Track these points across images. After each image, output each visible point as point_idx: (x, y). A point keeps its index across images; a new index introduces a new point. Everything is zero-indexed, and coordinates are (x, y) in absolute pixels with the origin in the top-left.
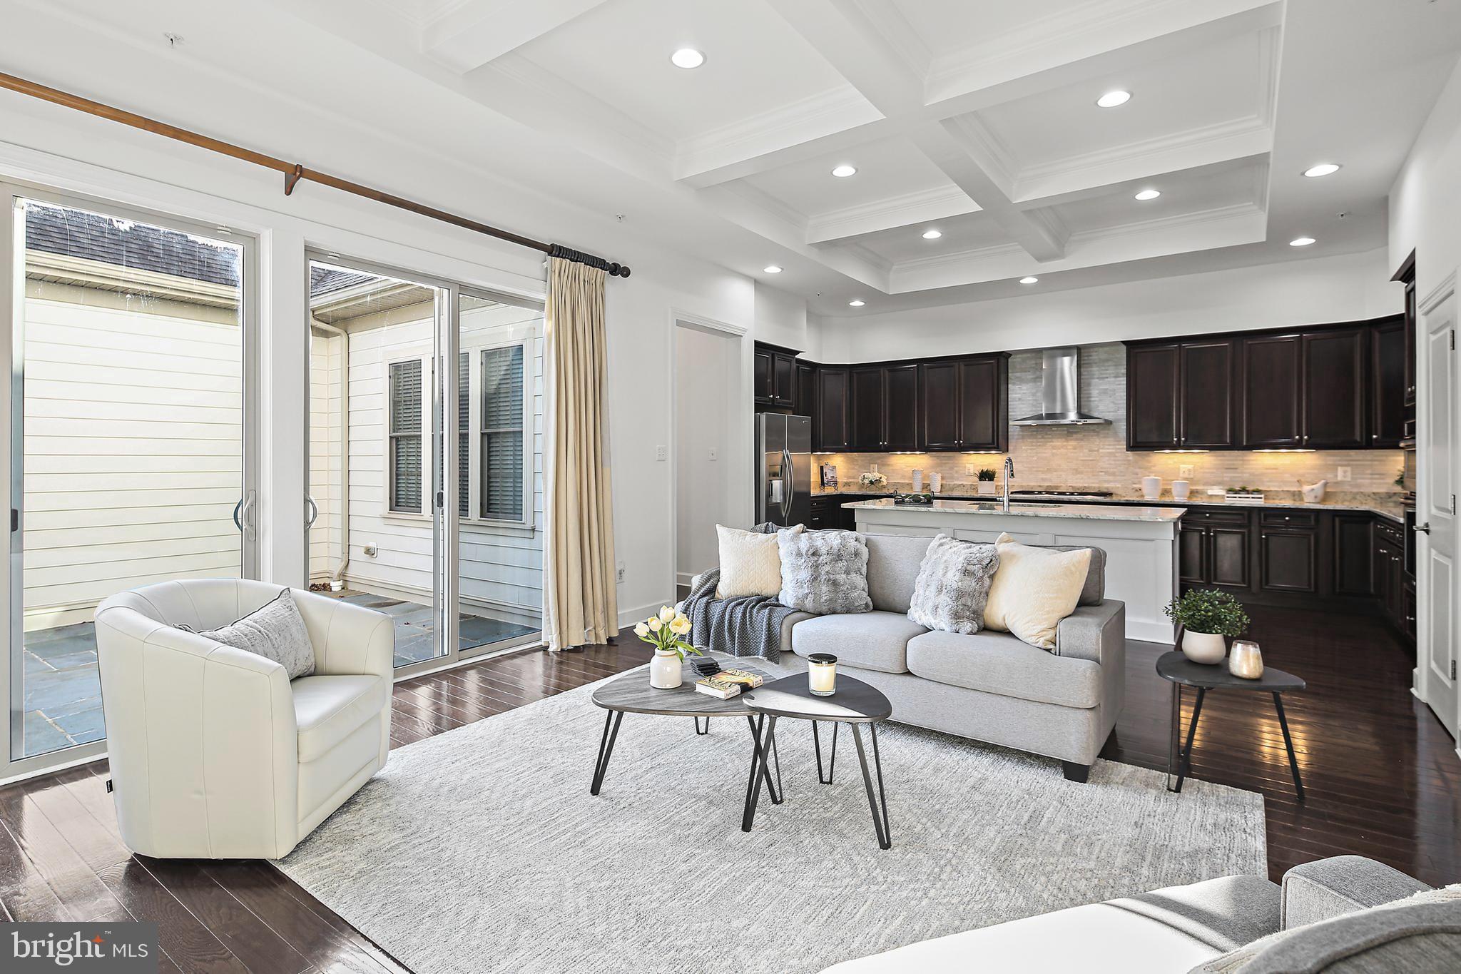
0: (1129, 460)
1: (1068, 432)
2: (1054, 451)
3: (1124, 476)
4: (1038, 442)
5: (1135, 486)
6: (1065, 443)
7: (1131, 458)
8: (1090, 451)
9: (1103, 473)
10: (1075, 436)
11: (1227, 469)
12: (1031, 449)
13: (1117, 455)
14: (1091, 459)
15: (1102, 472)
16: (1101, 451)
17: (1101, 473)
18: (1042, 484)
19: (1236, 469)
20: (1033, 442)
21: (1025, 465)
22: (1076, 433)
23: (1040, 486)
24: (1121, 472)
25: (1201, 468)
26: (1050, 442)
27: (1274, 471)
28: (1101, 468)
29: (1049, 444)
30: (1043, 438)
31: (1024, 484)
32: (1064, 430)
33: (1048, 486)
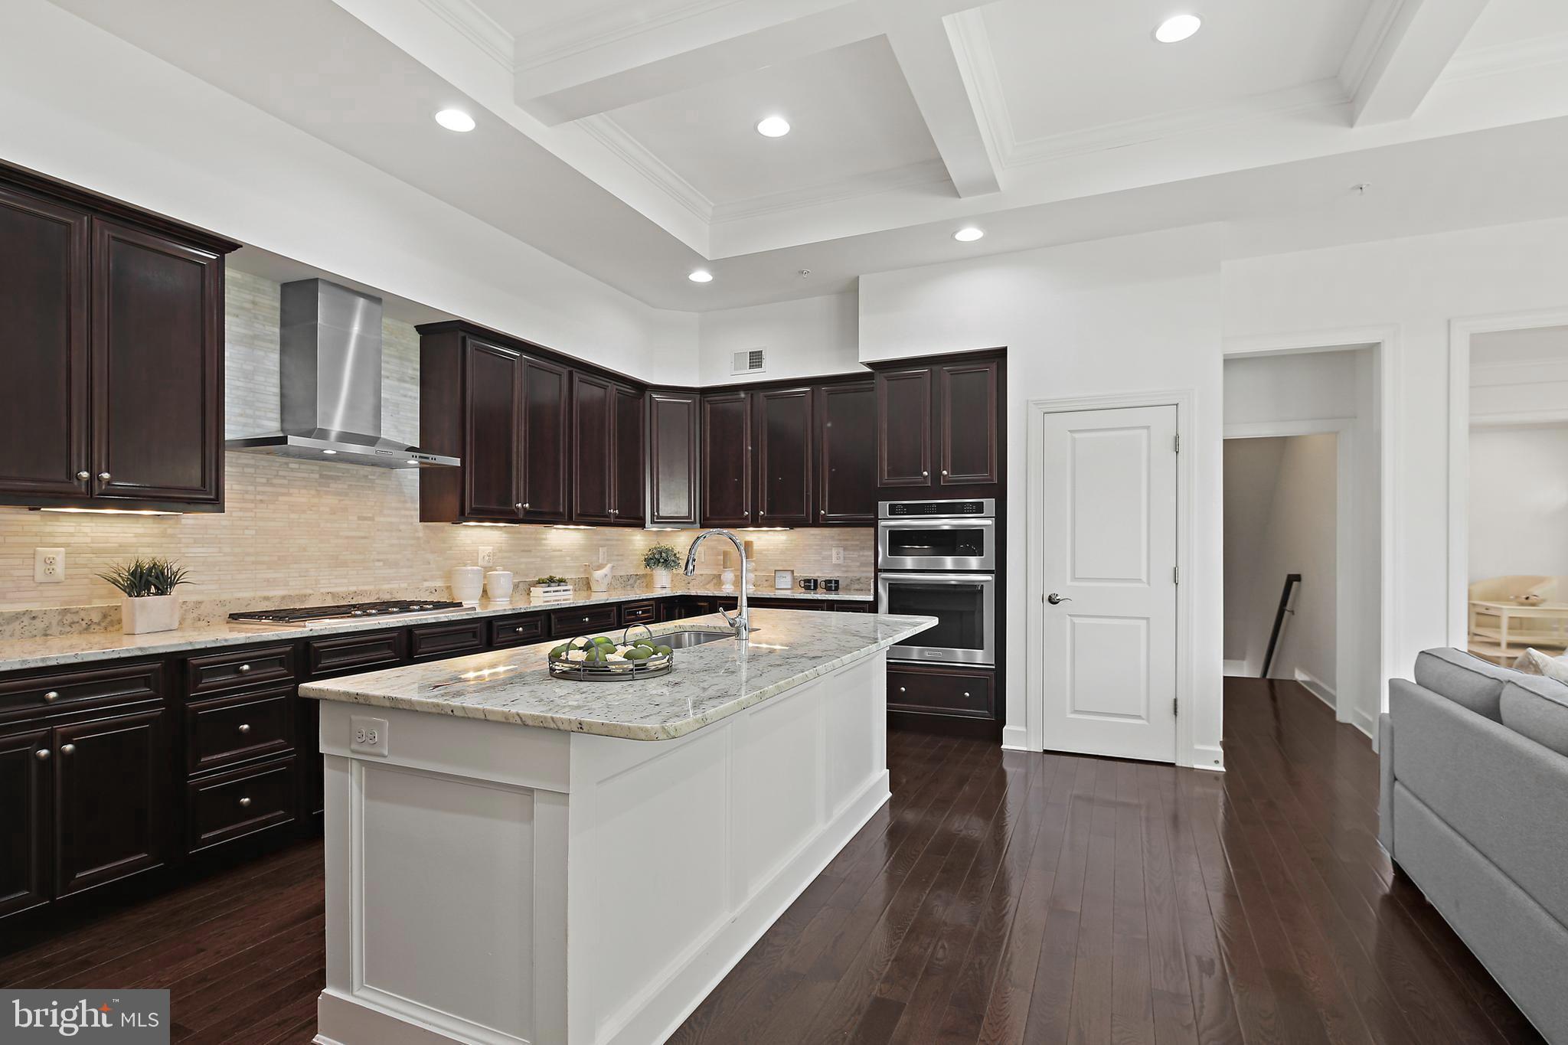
0: (418, 538)
1: (321, 476)
2: (293, 516)
3: (411, 567)
4: (258, 493)
5: (426, 584)
6: (316, 500)
7: (421, 534)
8: (360, 518)
9: (381, 564)
10: (334, 486)
11: (523, 551)
12: (241, 509)
13: (402, 527)
14: (362, 534)
15: (379, 561)
16: (377, 519)
17: (377, 564)
18: (271, 594)
19: (530, 551)
20: (247, 492)
21: (227, 550)
22: (336, 479)
23: (267, 599)
24: (408, 560)
25: (500, 552)
26: (283, 494)
27: (559, 553)
28: (379, 553)
29: (280, 498)
30: (269, 483)
31: (225, 597)
32: (312, 472)
33: (283, 598)
